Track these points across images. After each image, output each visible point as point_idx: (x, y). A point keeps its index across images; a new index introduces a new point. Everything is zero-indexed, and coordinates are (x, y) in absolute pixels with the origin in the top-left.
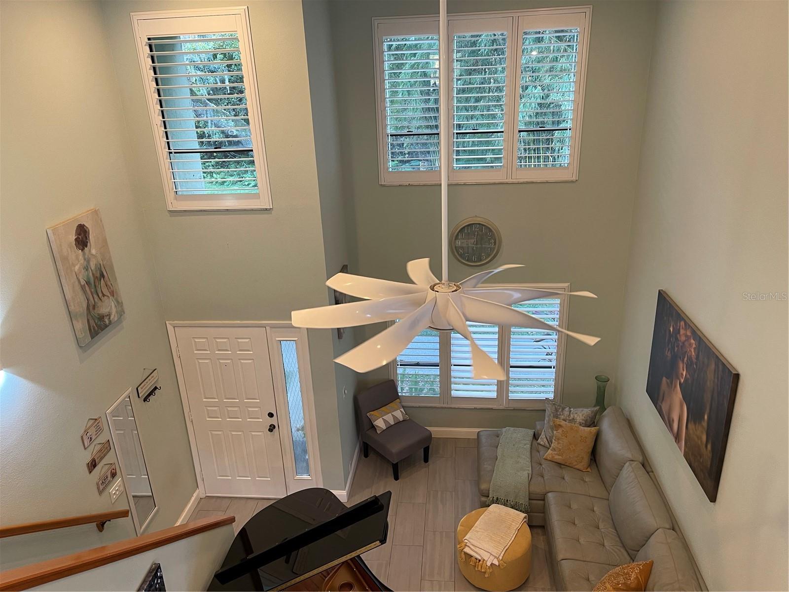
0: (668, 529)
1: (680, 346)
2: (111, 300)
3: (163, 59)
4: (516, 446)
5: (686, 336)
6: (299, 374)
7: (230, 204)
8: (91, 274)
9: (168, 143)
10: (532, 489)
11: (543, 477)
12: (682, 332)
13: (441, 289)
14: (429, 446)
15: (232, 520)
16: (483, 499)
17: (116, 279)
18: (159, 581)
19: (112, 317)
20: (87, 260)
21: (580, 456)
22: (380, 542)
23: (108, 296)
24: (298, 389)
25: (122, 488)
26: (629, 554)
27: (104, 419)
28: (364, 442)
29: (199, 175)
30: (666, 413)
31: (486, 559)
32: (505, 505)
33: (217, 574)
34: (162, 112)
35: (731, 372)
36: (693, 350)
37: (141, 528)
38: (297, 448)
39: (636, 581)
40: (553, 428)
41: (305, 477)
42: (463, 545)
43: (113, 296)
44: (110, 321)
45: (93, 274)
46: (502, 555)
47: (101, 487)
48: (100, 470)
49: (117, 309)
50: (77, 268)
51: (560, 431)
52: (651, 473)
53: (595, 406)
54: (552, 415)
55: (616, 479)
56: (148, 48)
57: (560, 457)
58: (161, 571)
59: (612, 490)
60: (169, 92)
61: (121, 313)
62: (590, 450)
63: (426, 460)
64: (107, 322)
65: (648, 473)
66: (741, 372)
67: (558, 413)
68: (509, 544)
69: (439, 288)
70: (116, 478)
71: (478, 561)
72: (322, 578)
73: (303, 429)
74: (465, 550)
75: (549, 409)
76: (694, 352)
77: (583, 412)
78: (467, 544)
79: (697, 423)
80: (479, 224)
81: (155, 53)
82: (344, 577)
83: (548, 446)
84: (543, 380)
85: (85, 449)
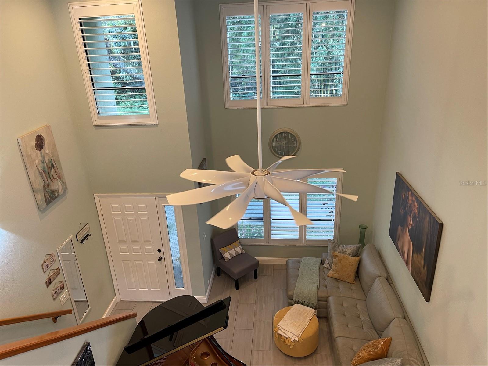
0: (402, 318)
1: (409, 207)
2: (59, 182)
3: (88, 31)
4: (310, 268)
5: (412, 200)
6: (176, 226)
7: (133, 121)
8: (46, 165)
9: (93, 84)
10: (320, 294)
11: (326, 287)
12: (410, 198)
13: (258, 174)
14: (257, 269)
15: (135, 315)
16: (290, 301)
17: (62, 169)
18: (89, 353)
19: (59, 192)
20: (43, 156)
21: (349, 275)
22: (223, 328)
23: (57, 179)
24: (176, 234)
25: (68, 296)
26: (377, 333)
27: (56, 255)
28: (217, 267)
29: (113, 103)
30: (400, 247)
31: (291, 337)
32: (303, 304)
33: (126, 348)
34: (89, 64)
35: (438, 222)
36: (416, 209)
37: (80, 321)
38: (176, 271)
39: (381, 350)
40: (332, 257)
41: (181, 288)
42: (277, 329)
43: (60, 179)
44: (59, 194)
45: (47, 166)
46: (300, 335)
47: (55, 296)
48: (54, 285)
49: (62, 187)
50: (37, 162)
51: (337, 259)
52: (391, 284)
53: (359, 244)
54: (332, 249)
55: (370, 288)
56: (79, 25)
57: (337, 275)
58: (90, 347)
59: (368, 295)
60: (94, 52)
61: (65, 189)
62: (355, 270)
63: (256, 277)
64: (57, 195)
65: (390, 284)
66: (444, 223)
67: (336, 248)
68: (305, 328)
69: (256, 173)
70: (64, 290)
71: (286, 338)
72: (190, 349)
73: (179, 259)
74: (278, 332)
75: (330, 246)
76: (417, 210)
77: (351, 247)
78: (279, 328)
79: (419, 254)
80: (287, 132)
81: (83, 28)
82: (203, 349)
83: (330, 268)
84: (328, 228)
85: (44, 273)
